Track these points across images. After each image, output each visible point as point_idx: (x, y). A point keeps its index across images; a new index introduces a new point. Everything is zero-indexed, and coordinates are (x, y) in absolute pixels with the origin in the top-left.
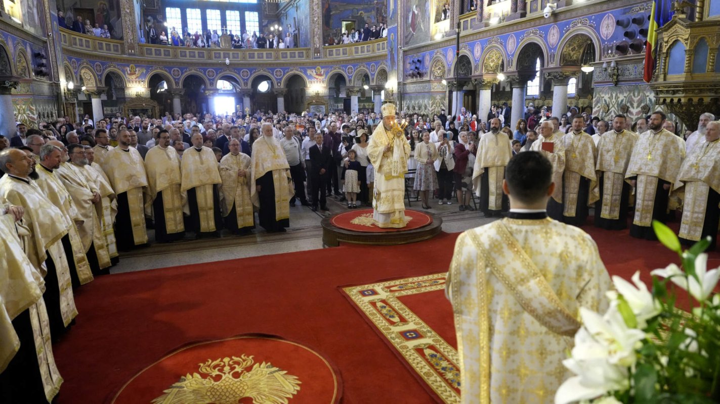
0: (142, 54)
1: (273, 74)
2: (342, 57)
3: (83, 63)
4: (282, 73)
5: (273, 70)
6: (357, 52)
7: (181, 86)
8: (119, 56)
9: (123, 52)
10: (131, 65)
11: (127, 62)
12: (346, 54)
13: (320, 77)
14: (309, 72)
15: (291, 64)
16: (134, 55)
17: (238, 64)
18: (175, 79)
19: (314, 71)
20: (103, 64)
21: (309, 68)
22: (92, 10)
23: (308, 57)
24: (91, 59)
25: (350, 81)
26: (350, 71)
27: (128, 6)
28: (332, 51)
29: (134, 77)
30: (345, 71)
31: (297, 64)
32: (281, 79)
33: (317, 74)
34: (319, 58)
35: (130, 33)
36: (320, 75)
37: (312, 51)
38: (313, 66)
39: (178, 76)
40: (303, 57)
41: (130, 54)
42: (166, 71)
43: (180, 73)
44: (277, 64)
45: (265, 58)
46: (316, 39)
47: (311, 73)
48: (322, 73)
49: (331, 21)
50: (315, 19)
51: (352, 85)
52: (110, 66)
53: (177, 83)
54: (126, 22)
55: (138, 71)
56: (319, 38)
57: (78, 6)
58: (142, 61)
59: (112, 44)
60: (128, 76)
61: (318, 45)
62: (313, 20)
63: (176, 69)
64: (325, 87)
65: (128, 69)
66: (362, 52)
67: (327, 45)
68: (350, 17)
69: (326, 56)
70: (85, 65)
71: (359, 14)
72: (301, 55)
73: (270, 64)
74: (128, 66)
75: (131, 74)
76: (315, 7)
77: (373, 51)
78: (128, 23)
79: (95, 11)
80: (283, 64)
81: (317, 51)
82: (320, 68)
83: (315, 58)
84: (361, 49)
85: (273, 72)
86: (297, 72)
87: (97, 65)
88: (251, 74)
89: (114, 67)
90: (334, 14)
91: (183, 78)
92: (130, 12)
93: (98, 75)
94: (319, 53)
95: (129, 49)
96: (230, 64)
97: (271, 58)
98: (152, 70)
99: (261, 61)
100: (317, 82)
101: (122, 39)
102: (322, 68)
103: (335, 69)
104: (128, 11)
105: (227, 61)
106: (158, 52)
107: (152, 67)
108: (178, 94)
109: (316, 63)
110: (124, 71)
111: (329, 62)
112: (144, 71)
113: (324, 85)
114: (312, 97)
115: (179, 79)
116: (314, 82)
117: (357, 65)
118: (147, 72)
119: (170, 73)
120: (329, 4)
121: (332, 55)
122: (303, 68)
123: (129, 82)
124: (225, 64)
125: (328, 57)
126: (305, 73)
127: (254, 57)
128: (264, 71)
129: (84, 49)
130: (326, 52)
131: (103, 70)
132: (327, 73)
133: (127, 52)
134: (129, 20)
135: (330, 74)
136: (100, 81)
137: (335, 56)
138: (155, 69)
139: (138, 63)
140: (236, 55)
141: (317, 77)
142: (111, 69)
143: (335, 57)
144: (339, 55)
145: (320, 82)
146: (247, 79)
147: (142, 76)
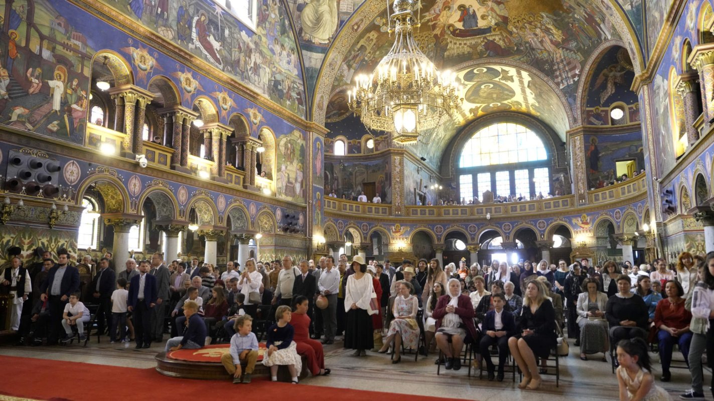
0: (408, 214)
1: (536, 226)
2: (609, 201)
3: (350, 224)
4: (546, 224)
5: (536, 222)
6: (623, 193)
7: (442, 242)
8: (386, 217)
9: (390, 214)
10: (397, 224)
11: (393, 222)
12: (613, 196)
13: (586, 226)
14: (574, 221)
15: (554, 214)
16: (400, 215)
17: (500, 218)
18: (437, 235)
19: (579, 219)
20: (370, 224)
21: (573, 217)
22: (374, 183)
23: (572, 205)
24: (358, 221)
25: (619, 227)
26: (618, 215)
27: (398, 176)
28: (598, 195)
29: (398, 234)
30: (613, 217)
31: (561, 213)
32: (544, 231)
33: (583, 223)
34: (585, 204)
35: (399, 197)
36: (587, 223)
37: (576, 199)
38: (578, 213)
39: (440, 232)
40: (567, 205)
41: (396, 215)
42: (429, 228)
43: (443, 230)
44: (540, 215)
45: (527, 211)
46: (580, 184)
47: (576, 222)
48: (588, 221)
49: (600, 164)
50: (579, 164)
51: (621, 232)
52: (376, 226)
53: (439, 239)
54: (395, 189)
55: (403, 229)
56: (583, 183)
57: (366, 182)
58: (406, 221)
59: (381, 208)
60: (394, 234)
61: (582, 191)
62: (576, 165)
63: (439, 226)
64: (591, 237)
65: (394, 228)
66: (629, 192)
67: (592, 189)
68: (627, 156)
69: (592, 201)
70: (352, 225)
71: (639, 151)
72: (566, 203)
73: (533, 216)
74: (394, 225)
75: (396, 232)
76: (578, 152)
77: (639, 188)
78: (397, 189)
79: (376, 184)
80: (547, 215)
81: (582, 197)
82: (586, 216)
83: (580, 205)
84: (628, 189)
85: (536, 224)
86: (561, 222)
87: (364, 225)
88: (513, 227)
89: (381, 226)
90: (603, 155)
91: (445, 234)
92: (400, 181)
93: (364, 234)
94: (584, 199)
95: (396, 211)
96: (491, 219)
97: (534, 209)
98: (415, 228)
99: (523, 213)
100: (583, 231)
101: (391, 203)
102: (588, 215)
103: (602, 215)
104: (398, 180)
105: (488, 216)
106: (423, 212)
107: (416, 225)
108: (440, 249)
109: (581, 210)
110: (389, 230)
111: (595, 208)
112: (409, 229)
113: (591, 234)
114: (578, 249)
115: (441, 235)
116: (580, 232)
117: (624, 208)
118: (411, 230)
119: (433, 230)
120: (596, 147)
121: (598, 200)
122: (567, 218)
123: (393, 239)
124: (486, 219)
125: (594, 202)
126: (570, 222)
127: (516, 210)
128: (527, 223)
129: (353, 213)
130: (591, 197)
131: (370, 229)
132: (593, 220)
133: (393, 214)
134: (399, 188)
135: (597, 221)
136: (365, 238)
137: (601, 200)
138: (419, 227)
139: (403, 223)
140: (498, 210)
141: (583, 226)
142: (378, 228)
143: (601, 202)
144: (606, 198)
145: (587, 231)
146: (509, 233)
147: (406, 233)
